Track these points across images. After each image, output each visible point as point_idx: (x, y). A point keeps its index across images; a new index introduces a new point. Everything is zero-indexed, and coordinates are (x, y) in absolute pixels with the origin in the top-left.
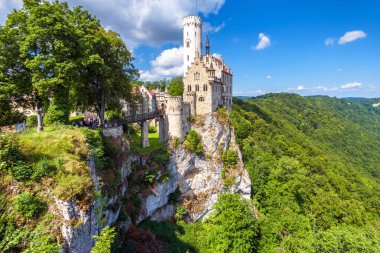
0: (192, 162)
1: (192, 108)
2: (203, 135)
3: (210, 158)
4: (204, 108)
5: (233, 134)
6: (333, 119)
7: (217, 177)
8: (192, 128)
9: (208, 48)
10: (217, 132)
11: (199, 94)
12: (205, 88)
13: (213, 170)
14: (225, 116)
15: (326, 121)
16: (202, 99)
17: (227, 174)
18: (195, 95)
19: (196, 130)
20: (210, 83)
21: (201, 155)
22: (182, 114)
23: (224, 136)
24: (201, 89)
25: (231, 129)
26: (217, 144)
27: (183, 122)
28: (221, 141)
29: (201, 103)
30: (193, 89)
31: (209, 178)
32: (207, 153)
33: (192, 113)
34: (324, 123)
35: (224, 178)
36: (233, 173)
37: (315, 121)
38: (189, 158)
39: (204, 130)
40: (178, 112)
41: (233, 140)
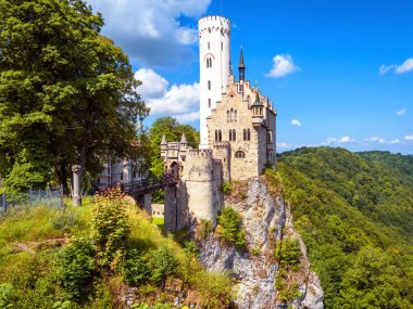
0: (229, 264)
1: (225, 170)
2: (246, 215)
3: (257, 255)
4: (246, 169)
5: (288, 213)
6: (400, 189)
7: (269, 287)
8: (227, 204)
9: (242, 69)
10: (267, 210)
11: (235, 146)
12: (247, 136)
13: (263, 275)
14: (275, 182)
15: (389, 191)
16: (240, 154)
17: (283, 282)
18: (229, 148)
19: (233, 207)
20: (256, 128)
21: (244, 251)
22: (212, 180)
23: (276, 217)
24: (239, 136)
25: (285, 204)
26: (267, 230)
27: (214, 194)
28: (272, 225)
29: (239, 160)
30: (225, 137)
31: (257, 289)
32: (252, 247)
33: (225, 178)
34: (388, 195)
35: (280, 288)
36: (295, 278)
37: (373, 191)
38: (225, 256)
39: (246, 207)
40: (207, 177)
41: (288, 223)
